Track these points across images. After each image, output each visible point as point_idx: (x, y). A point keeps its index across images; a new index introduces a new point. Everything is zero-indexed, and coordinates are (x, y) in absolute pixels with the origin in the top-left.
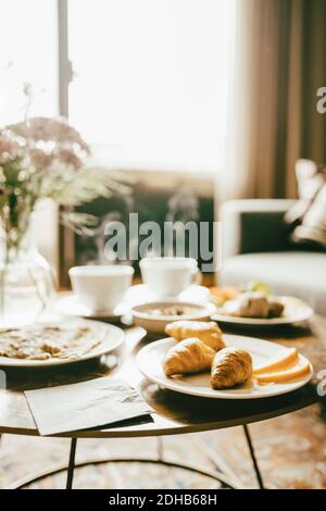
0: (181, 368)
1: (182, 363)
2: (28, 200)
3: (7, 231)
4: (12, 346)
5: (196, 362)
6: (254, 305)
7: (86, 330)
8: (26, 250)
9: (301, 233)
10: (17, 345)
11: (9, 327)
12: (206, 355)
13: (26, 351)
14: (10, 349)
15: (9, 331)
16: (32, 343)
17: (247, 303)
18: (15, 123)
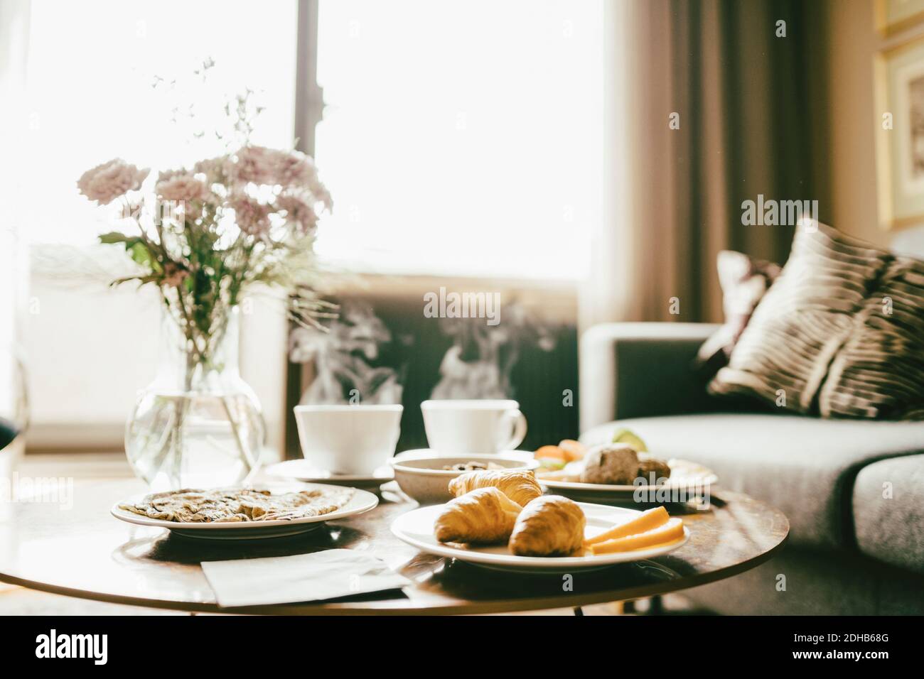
0: (463, 529)
1: (466, 521)
2: (226, 283)
3: (190, 336)
4: (187, 508)
5: (490, 521)
6: (609, 461)
7: (312, 495)
8: (220, 369)
9: (727, 377)
10: (194, 507)
11: (184, 488)
12: (508, 513)
13: (209, 514)
14: (184, 512)
15: (184, 492)
16: (223, 505)
17: (598, 460)
18: (211, 157)
